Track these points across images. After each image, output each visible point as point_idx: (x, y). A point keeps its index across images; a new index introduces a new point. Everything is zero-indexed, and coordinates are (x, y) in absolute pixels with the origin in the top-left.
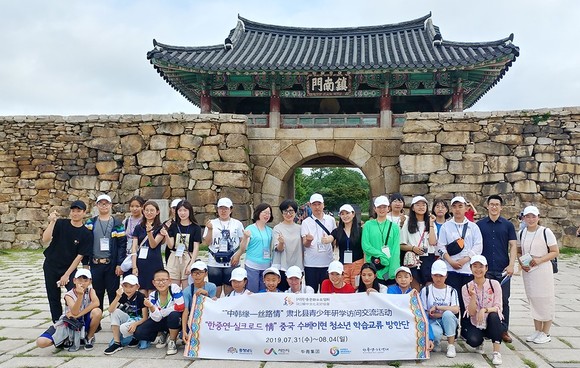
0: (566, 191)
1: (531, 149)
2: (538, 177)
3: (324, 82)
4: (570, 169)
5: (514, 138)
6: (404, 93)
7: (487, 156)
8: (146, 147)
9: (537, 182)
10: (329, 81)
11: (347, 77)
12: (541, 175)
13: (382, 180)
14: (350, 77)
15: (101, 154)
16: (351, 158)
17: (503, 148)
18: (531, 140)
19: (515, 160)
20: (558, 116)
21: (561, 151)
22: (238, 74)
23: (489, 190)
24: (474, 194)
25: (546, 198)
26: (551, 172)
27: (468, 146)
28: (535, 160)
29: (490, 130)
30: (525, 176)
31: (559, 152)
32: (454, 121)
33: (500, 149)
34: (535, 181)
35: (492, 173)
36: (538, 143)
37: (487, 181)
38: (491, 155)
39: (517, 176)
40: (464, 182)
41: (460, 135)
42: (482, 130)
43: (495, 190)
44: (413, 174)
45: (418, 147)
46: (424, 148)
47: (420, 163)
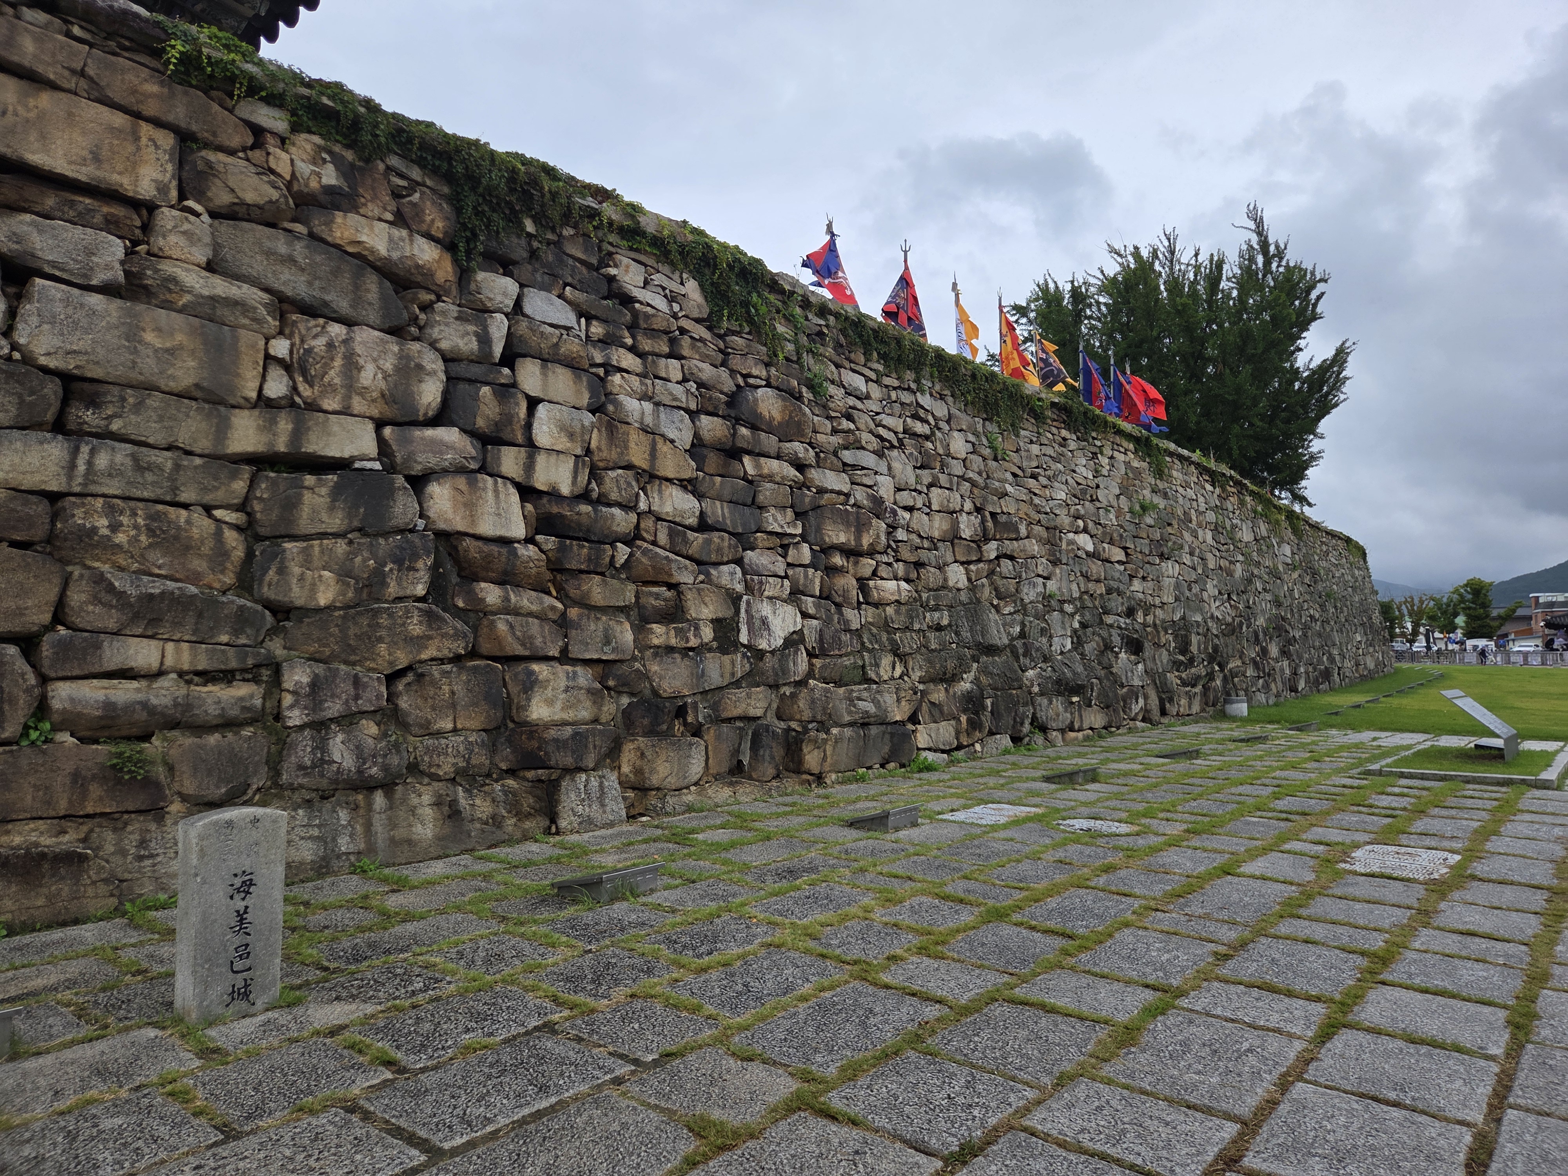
0: (627, 543)
1: (499, 327)
2: (529, 467)
4: (638, 452)
7: (283, 305)
9: (527, 492)
12: (541, 460)
17: (372, 287)
18: (497, 288)
19: (433, 363)
21: (606, 369)
23: (291, 505)
24: (199, 518)
25: (556, 567)
26: (579, 452)
27: (167, 217)
28: (514, 385)
29: (304, 168)
30: (474, 453)
31: (601, 371)
32: (76, 30)
33: (357, 287)
34: (518, 486)
35: (313, 407)
36: (528, 309)
37: (282, 448)
38: (310, 310)
39: (439, 446)
40: (131, 431)
41: (111, 129)
42: (257, 155)
43: (332, 509)
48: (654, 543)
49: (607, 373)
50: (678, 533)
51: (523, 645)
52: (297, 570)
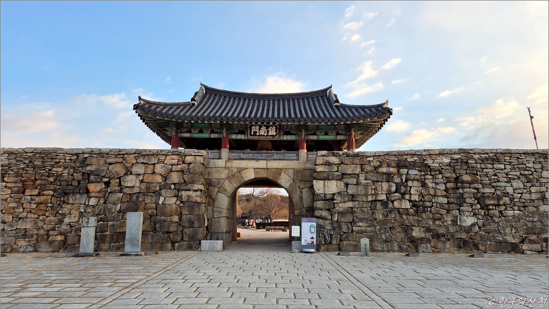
0: (431, 207)
1: (404, 177)
2: (410, 197)
3: (260, 129)
4: (432, 192)
5: (392, 170)
6: (315, 138)
7: (373, 182)
8: (128, 172)
9: (410, 201)
10: (263, 128)
11: (276, 126)
12: (412, 196)
13: (301, 198)
14: (278, 127)
15: (92, 178)
16: (279, 182)
17: (384, 176)
18: (404, 171)
19: (394, 184)
20: (421, 155)
21: (425, 179)
22: (200, 122)
23: (376, 206)
24: (366, 209)
25: (416, 212)
26: (419, 194)
27: (360, 175)
28: (407, 185)
29: (375, 164)
30: (401, 196)
31: (423, 180)
32: (350, 158)
33: (382, 177)
34: (408, 200)
35: (378, 194)
36: (409, 173)
37: (374, 199)
38: (377, 182)
39: (396, 196)
40: (358, 200)
41: (354, 167)
42: (369, 164)
43: (381, 206)
44: (322, 194)
45: (326, 175)
46: (330, 176)
47: (328, 186)
48: (437, 207)
49: (425, 180)
50: (441, 205)
51: (410, 224)
52: (377, 214)
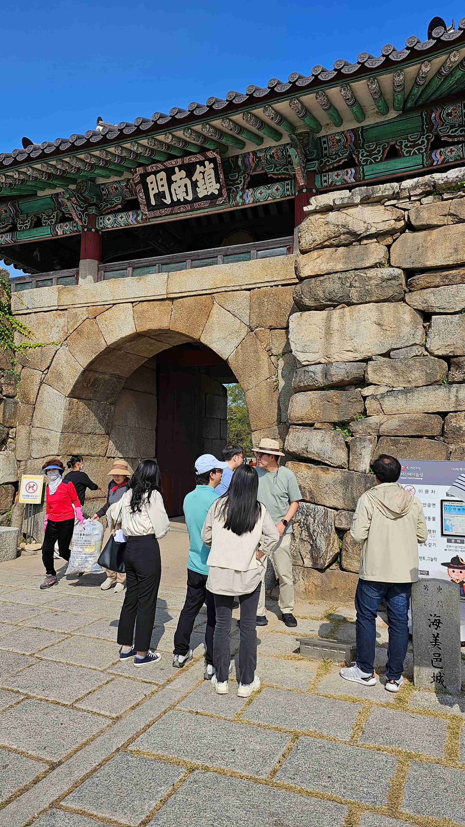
3: (170, 182)
6: (347, 176)
10: (180, 177)
14: (220, 160)
16: (205, 338)
32: (446, 196)
44: (320, 363)
45: (337, 286)
46: (351, 286)
47: (341, 331)
